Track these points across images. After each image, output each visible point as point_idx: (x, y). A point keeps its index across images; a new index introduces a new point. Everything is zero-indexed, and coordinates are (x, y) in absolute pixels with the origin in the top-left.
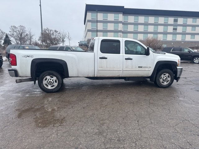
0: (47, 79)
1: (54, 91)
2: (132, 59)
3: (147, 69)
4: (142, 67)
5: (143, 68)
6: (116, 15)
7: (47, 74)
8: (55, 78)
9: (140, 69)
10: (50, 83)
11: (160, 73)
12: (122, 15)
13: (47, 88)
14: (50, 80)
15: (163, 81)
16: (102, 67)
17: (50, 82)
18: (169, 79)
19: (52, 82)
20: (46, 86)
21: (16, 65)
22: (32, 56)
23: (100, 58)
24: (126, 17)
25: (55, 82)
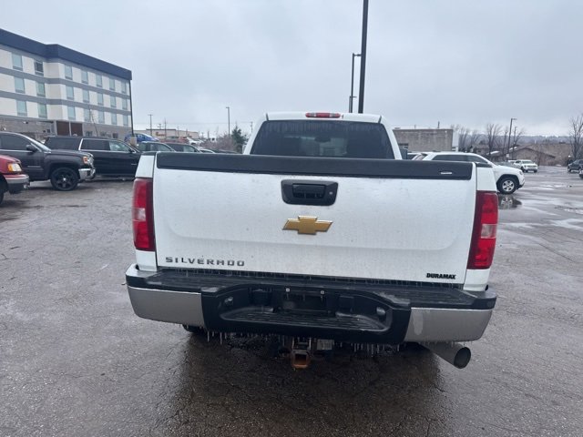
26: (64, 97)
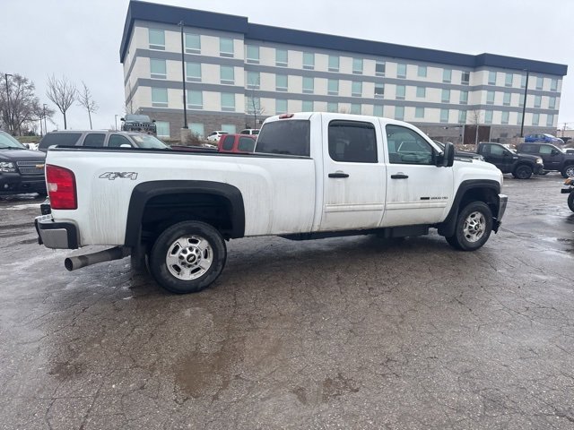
0: (180, 249)
1: (201, 284)
2: (407, 177)
3: (439, 204)
4: (428, 198)
5: (430, 200)
6: (227, 42)
7: (181, 232)
8: (203, 244)
9: (426, 203)
10: (191, 262)
11: (465, 212)
12: (243, 41)
13: (180, 277)
14: (189, 252)
15: (471, 232)
16: (334, 204)
17: (192, 258)
18: (483, 227)
19: (197, 256)
20: (174, 273)
21: (75, 207)
22: (132, 175)
23: (331, 176)
24: (253, 49)
25: (203, 256)
26: (484, 102)
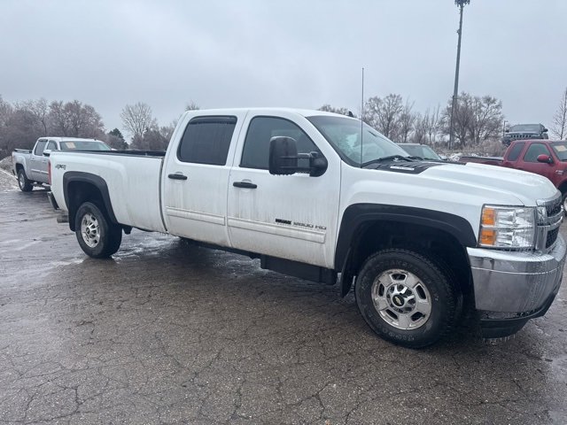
1: (94, 252)
2: (255, 187)
3: (309, 236)
4: (289, 223)
5: (292, 226)
7: (84, 210)
10: (88, 233)
13: (87, 243)
14: (88, 226)
16: (174, 207)
17: (88, 230)
21: (51, 184)
22: (64, 166)
23: (171, 177)
